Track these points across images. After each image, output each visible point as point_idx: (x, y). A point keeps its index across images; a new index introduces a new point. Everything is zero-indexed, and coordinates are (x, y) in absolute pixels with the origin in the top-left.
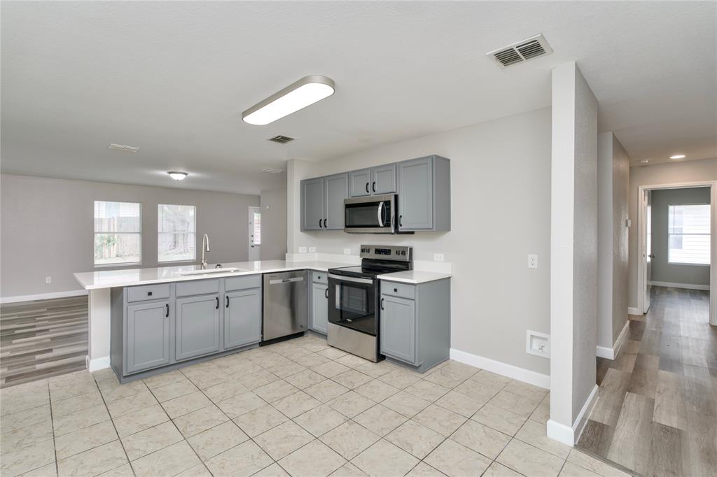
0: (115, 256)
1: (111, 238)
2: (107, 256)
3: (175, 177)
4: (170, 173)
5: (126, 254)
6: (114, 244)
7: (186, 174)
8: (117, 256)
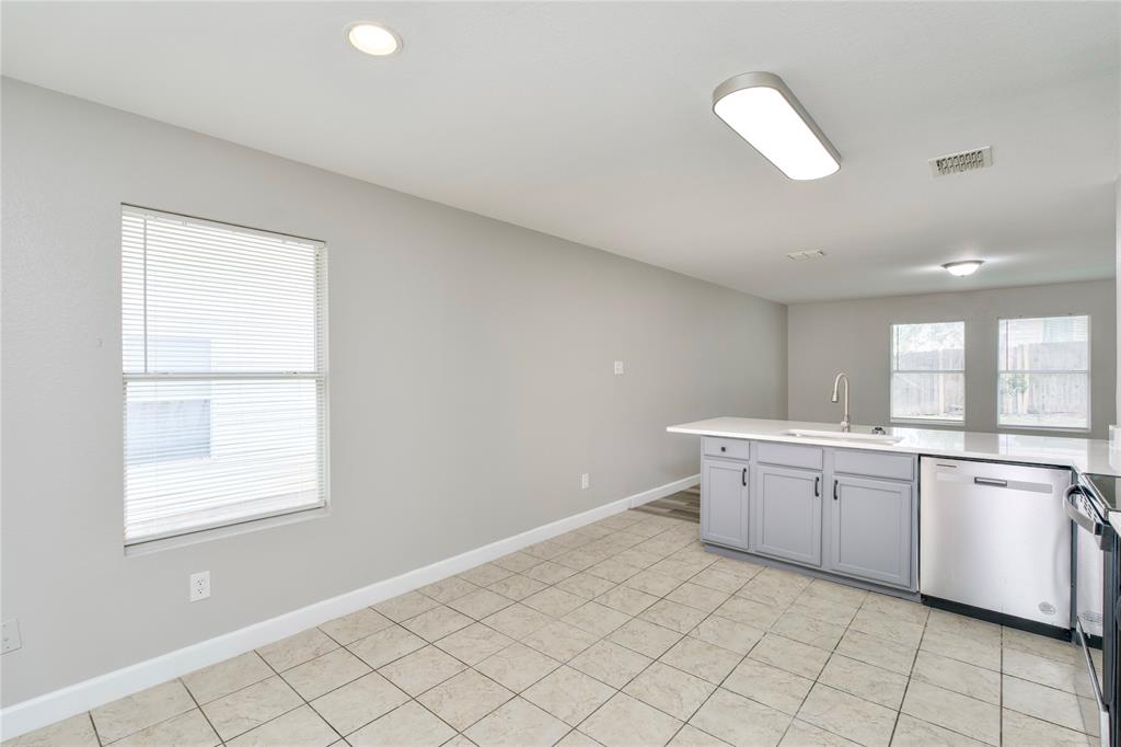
0: (1025, 412)
1: (1019, 382)
2: (1011, 412)
3: (955, 271)
4: (946, 266)
5: (1049, 410)
6: (1023, 392)
7: (980, 262)
8: (1030, 412)
